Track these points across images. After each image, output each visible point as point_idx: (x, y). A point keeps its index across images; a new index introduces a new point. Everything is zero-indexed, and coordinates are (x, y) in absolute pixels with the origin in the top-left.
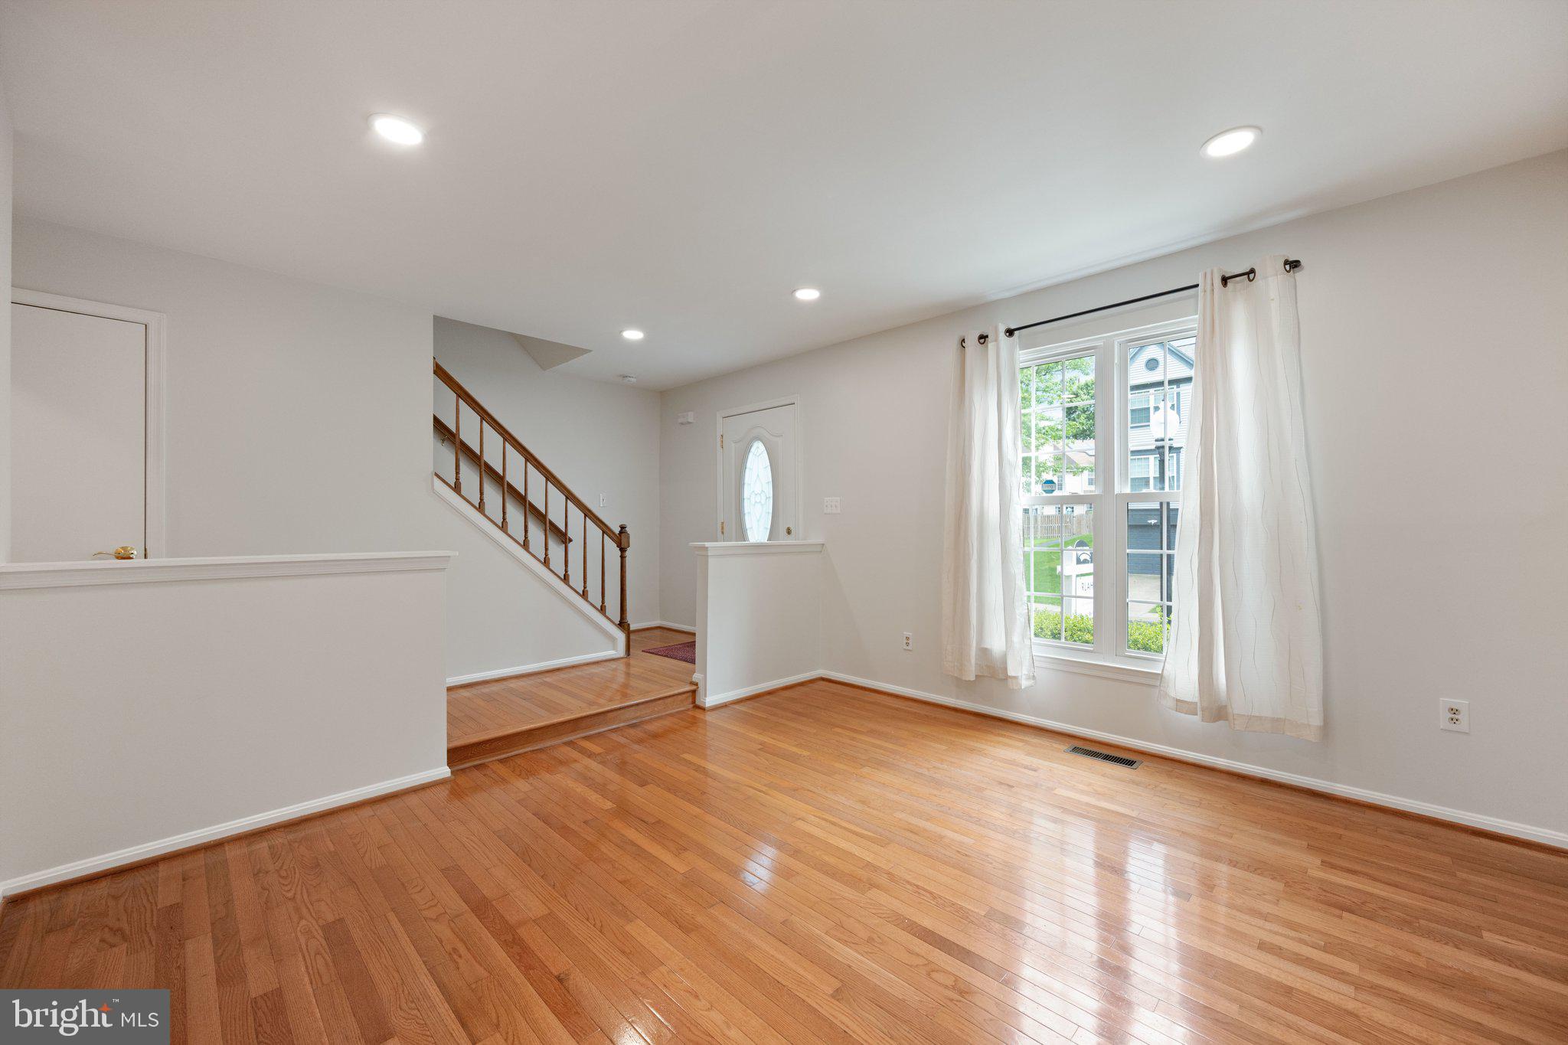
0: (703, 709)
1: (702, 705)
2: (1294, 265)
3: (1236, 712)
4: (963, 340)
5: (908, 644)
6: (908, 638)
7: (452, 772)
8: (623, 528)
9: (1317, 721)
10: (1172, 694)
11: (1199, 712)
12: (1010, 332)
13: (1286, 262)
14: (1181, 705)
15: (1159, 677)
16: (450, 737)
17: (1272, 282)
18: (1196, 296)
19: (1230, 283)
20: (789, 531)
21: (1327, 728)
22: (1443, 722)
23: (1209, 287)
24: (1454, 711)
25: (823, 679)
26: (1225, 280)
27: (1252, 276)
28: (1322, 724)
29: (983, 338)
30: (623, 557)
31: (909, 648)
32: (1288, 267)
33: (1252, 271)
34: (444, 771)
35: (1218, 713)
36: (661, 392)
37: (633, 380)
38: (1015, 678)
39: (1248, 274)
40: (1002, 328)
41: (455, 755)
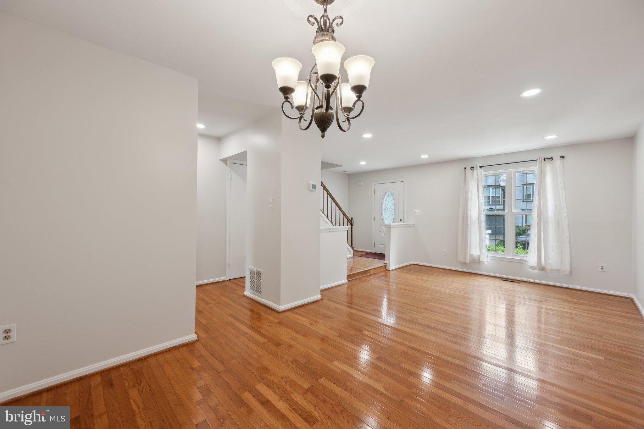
0: (390, 271)
1: (388, 269)
2: (562, 157)
3: (547, 268)
4: (465, 168)
5: (444, 253)
6: (444, 252)
7: (348, 281)
8: (352, 219)
9: (568, 269)
10: (529, 264)
11: (537, 269)
12: (481, 167)
13: (561, 157)
14: (532, 267)
15: (525, 260)
16: (348, 272)
17: (557, 162)
18: (537, 162)
19: (546, 160)
20: (401, 220)
21: (571, 272)
22: (600, 269)
23: (540, 162)
24: (602, 267)
25: (414, 264)
26: (544, 159)
27: (552, 159)
28: (569, 270)
29: (472, 168)
30: (352, 228)
31: (445, 254)
32: (561, 158)
33: (552, 158)
34: (346, 281)
35: (542, 269)
36: (349, 175)
37: (347, 172)
38: (483, 261)
39: (551, 158)
40: (478, 166)
41: (349, 277)
